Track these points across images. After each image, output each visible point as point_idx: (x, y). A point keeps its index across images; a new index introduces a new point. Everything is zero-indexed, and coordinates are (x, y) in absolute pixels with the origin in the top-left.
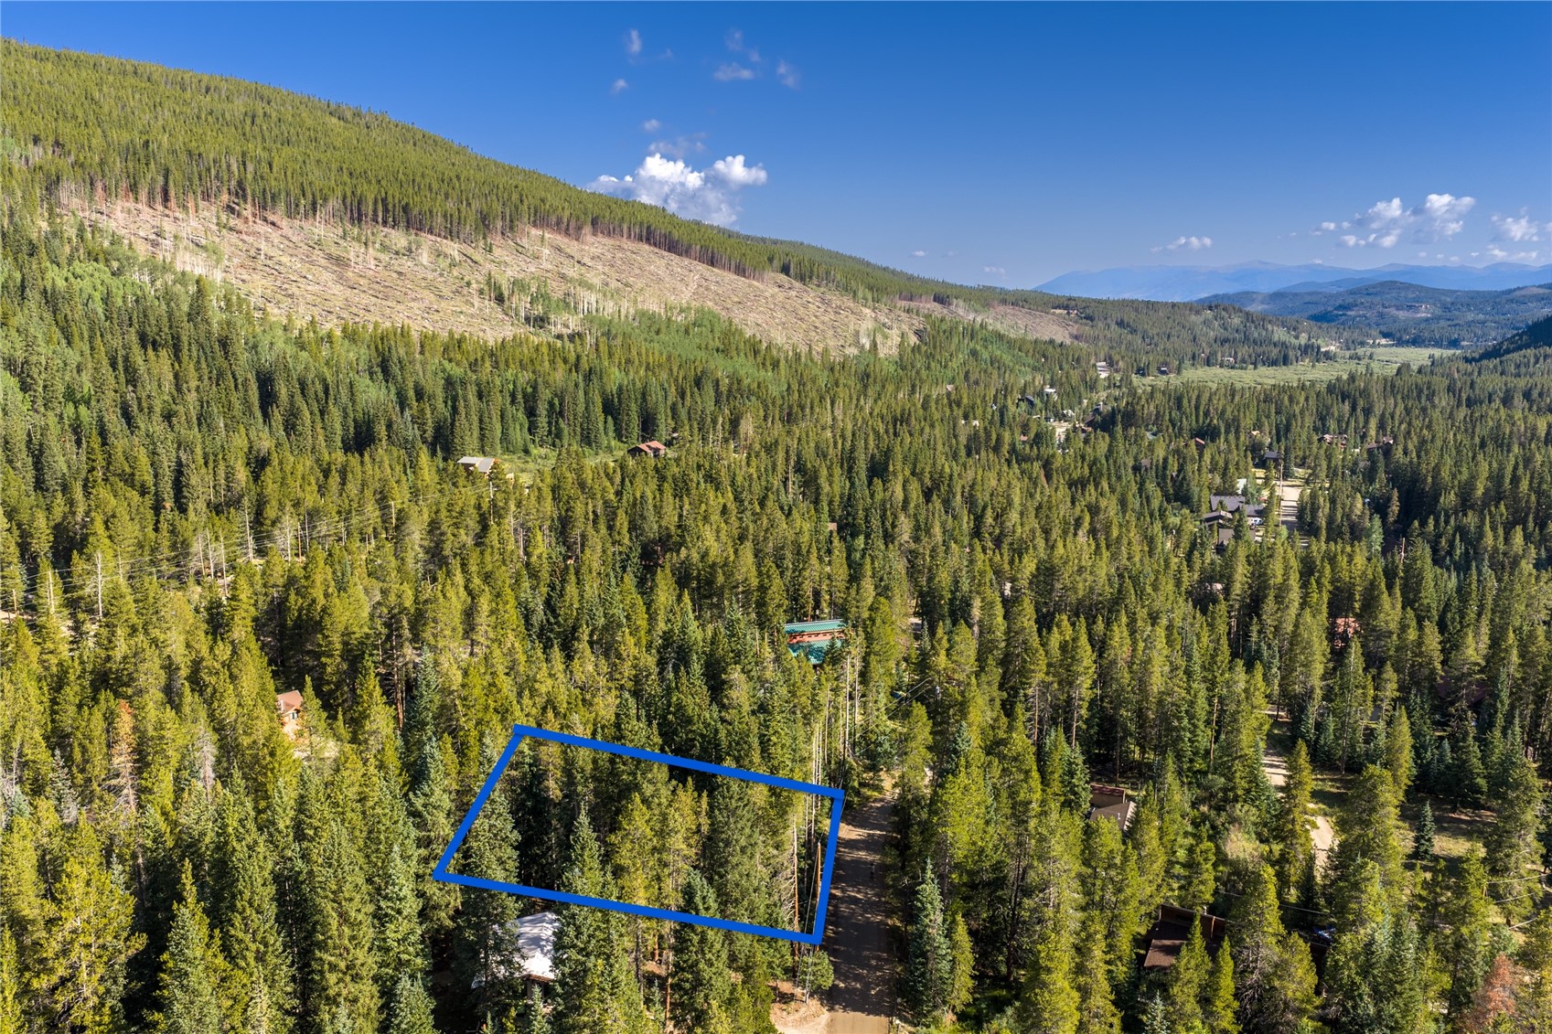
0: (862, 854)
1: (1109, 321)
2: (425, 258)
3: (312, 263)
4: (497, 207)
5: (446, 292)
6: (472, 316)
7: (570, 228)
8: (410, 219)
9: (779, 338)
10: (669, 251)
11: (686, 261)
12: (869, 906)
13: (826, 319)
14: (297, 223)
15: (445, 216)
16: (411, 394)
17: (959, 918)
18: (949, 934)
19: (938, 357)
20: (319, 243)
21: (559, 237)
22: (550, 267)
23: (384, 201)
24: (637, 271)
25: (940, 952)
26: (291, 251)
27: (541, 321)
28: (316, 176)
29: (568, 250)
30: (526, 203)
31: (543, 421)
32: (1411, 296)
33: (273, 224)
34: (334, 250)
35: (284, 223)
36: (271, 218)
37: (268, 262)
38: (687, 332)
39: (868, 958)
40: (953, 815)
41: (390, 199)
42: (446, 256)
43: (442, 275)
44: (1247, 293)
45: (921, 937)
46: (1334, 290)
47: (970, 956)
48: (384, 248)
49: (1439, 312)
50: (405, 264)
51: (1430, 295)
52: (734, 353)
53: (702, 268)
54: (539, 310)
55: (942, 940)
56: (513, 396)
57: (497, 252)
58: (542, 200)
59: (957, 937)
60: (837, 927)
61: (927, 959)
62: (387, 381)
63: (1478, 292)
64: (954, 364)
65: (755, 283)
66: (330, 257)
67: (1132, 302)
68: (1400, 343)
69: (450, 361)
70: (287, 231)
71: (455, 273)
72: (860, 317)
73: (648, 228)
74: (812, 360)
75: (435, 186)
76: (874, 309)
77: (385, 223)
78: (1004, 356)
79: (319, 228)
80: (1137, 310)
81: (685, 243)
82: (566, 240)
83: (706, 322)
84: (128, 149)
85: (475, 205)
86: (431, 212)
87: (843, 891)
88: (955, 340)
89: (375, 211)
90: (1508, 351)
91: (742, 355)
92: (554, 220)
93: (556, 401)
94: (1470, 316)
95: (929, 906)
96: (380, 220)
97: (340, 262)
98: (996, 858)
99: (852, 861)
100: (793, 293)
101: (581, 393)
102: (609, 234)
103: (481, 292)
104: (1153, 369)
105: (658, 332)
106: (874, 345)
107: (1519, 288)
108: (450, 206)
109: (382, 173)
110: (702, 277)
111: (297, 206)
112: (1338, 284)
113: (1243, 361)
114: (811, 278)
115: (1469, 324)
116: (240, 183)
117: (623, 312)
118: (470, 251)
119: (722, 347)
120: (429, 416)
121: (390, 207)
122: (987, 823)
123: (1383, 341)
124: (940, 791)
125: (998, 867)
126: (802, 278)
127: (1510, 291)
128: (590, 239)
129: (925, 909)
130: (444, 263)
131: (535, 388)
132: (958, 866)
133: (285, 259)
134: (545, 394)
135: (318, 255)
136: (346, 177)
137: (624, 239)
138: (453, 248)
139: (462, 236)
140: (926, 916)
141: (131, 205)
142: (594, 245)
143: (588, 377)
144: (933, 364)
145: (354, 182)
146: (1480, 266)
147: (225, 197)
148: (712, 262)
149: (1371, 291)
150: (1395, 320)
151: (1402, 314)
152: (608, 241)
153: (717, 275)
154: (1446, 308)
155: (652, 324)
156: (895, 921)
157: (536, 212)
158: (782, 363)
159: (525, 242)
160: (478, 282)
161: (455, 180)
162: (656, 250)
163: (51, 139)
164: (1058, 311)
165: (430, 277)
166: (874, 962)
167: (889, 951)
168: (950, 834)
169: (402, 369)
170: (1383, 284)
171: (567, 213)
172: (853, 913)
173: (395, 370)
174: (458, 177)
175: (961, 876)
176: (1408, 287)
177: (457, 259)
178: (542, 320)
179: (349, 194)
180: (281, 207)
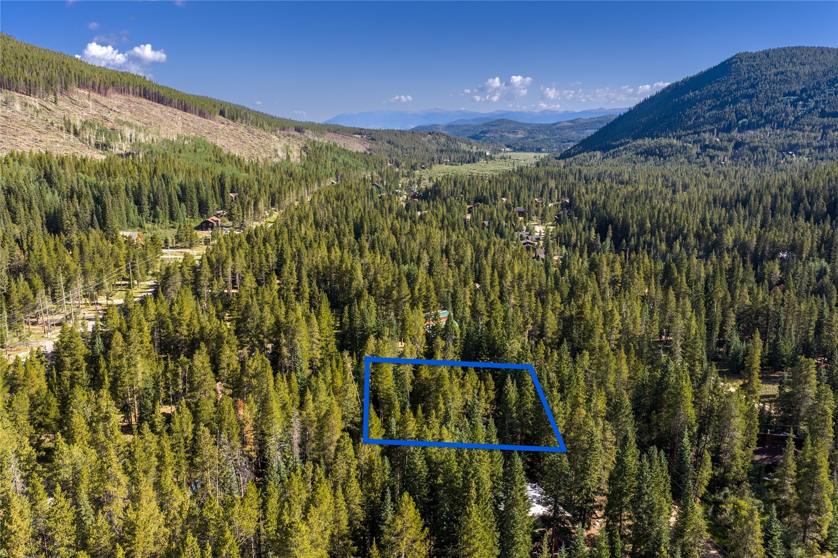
1: (383, 141)
2: (18, 107)
4: (56, 75)
5: (40, 128)
6: (64, 144)
7: (101, 89)
10: (158, 102)
11: (170, 109)
15: (25, 81)
21: (95, 95)
22: (96, 113)
27: (105, 147)
29: (102, 102)
30: (72, 73)
31: (146, 207)
32: (512, 126)
38: (195, 151)
42: (31, 106)
43: (33, 118)
44: (435, 125)
46: (474, 123)
49: (527, 135)
50: (7, 111)
51: (521, 126)
53: (181, 113)
54: (103, 139)
57: (60, 103)
58: (82, 72)
62: (51, 187)
63: (541, 125)
65: (211, 121)
67: (392, 130)
68: (515, 150)
69: (83, 173)
71: (41, 117)
72: (272, 140)
73: (145, 89)
76: (277, 136)
78: (350, 161)
81: (168, 98)
82: (100, 96)
83: (201, 145)
86: (16, 78)
90: (575, 154)
92: (91, 83)
93: (151, 195)
94: (541, 137)
100: (232, 127)
102: (122, 93)
104: (418, 167)
105: (180, 152)
107: (559, 123)
108: (27, 74)
110: (183, 118)
112: (475, 120)
113: (454, 161)
114: (237, 118)
115: (543, 140)
118: (44, 103)
123: (508, 149)
126: (233, 119)
127: (555, 124)
128: (113, 95)
130: (30, 111)
134: (145, 192)
137: (131, 95)
138: (34, 101)
142: (115, 100)
146: (537, 111)
148: (185, 110)
149: (494, 124)
150: (508, 138)
151: (510, 135)
152: (122, 97)
153: (190, 117)
154: (530, 132)
157: (79, 78)
158: (249, 169)
159: (75, 97)
161: (25, 58)
162: (151, 102)
164: (357, 136)
165: (26, 119)
170: (499, 120)
171: (98, 80)
176: (510, 122)
177: (38, 108)
178: (105, 145)
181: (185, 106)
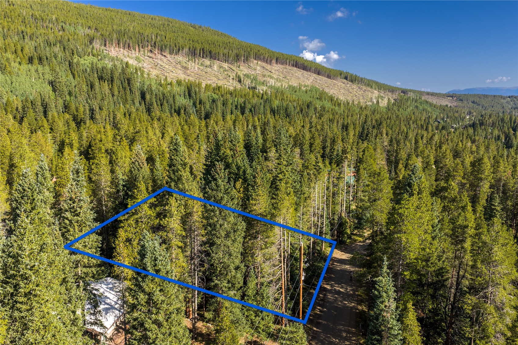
0: (347, 267)
1: (469, 101)
2: (215, 68)
3: (176, 68)
4: (242, 53)
5: (221, 78)
6: (229, 86)
7: (268, 61)
8: (212, 56)
9: (342, 98)
10: (303, 70)
11: (309, 73)
12: (346, 296)
13: (360, 93)
14: (173, 56)
15: (223, 54)
16: (198, 102)
17: (410, 305)
18: (400, 319)
19: (402, 107)
20: (180, 62)
21: (264, 64)
22: (260, 73)
23: (203, 49)
24: (291, 75)
25: (393, 332)
26: (169, 64)
28: (181, 41)
29: (267, 68)
30: (252, 51)
33: (165, 56)
34: (184, 65)
35: (168, 56)
36: (164, 54)
37: (161, 67)
38: (306, 92)
39: (341, 331)
40: (407, 226)
41: (205, 49)
42: (223, 68)
43: (221, 73)
45: (377, 319)
47: (419, 338)
48: (202, 64)
50: (209, 70)
52: (324, 100)
53: (315, 75)
54: (253, 85)
55: (395, 322)
56: (236, 106)
57: (241, 67)
58: (259, 51)
59: (407, 322)
60: (323, 307)
61: (381, 337)
62: (190, 99)
64: (409, 110)
65: (334, 81)
66: (182, 67)
67: (478, 95)
69: (215, 93)
70: (169, 58)
71: (225, 73)
72: (373, 93)
73: (296, 62)
74: (354, 105)
75: (221, 45)
76: (379, 92)
77: (203, 57)
78: (428, 109)
79: (180, 58)
80: (480, 98)
81: (309, 67)
82: (266, 65)
83: (314, 90)
84: (119, 32)
85: (235, 51)
86: (219, 53)
87: (332, 286)
88: (409, 102)
89: (200, 53)
91: (327, 101)
92: (262, 57)
95: (384, 294)
96: (201, 56)
97: (186, 68)
98: (440, 264)
99: (341, 270)
100: (348, 85)
101: (262, 106)
102: (282, 64)
103: (233, 79)
105: (295, 92)
106: (378, 102)
108: (226, 51)
109: (203, 41)
110: (314, 78)
111: (173, 50)
114: (355, 81)
116: (155, 43)
117: (283, 86)
118: (232, 67)
119: (319, 97)
120: (203, 110)
121: (205, 51)
122: (433, 238)
124: (397, 206)
125: (440, 272)
126: (352, 81)
128: (275, 65)
129: (381, 296)
130: (222, 70)
131: (245, 104)
132: (408, 266)
133: (167, 67)
134: (249, 106)
135: (179, 66)
136: (191, 42)
137: (287, 66)
138: (226, 65)
139: (229, 61)
140: (382, 302)
141: (117, 49)
142: (276, 68)
143: (265, 102)
144: (400, 110)
145: (194, 43)
147: (150, 47)
148: (319, 73)
152: (282, 66)
153: (320, 78)
155: (293, 89)
156: (363, 308)
157: (256, 54)
158: (342, 105)
159: (251, 65)
160: (233, 76)
161: (228, 43)
162: (299, 69)
163: (94, 28)
164: (449, 98)
165: (216, 74)
166: (344, 335)
167: (356, 327)
168: (404, 239)
169: (195, 94)
171: (267, 55)
172: (336, 300)
173: (193, 95)
174: (229, 42)
175: (411, 274)
177: (227, 69)
179: (191, 47)
180: (168, 50)
181: (319, 72)
